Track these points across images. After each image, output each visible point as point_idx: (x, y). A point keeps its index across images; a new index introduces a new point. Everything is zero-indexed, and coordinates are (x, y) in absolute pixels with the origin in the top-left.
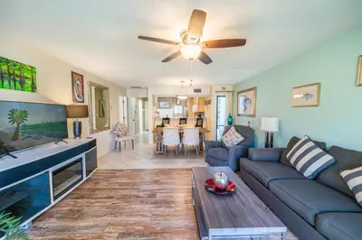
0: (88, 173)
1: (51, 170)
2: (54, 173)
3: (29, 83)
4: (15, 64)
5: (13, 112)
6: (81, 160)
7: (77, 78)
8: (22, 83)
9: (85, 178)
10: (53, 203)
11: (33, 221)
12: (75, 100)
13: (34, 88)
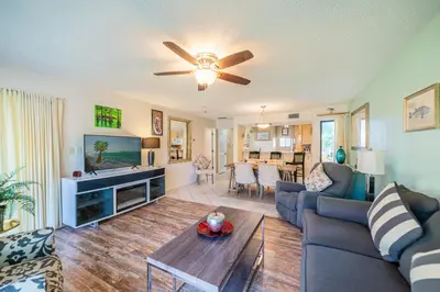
0: (151, 198)
1: (115, 187)
2: (118, 191)
3: (115, 121)
4: (106, 109)
5: (98, 143)
6: (145, 184)
7: (157, 115)
8: (111, 122)
9: (148, 201)
10: (115, 214)
11: (100, 223)
12: (154, 133)
13: (119, 125)
